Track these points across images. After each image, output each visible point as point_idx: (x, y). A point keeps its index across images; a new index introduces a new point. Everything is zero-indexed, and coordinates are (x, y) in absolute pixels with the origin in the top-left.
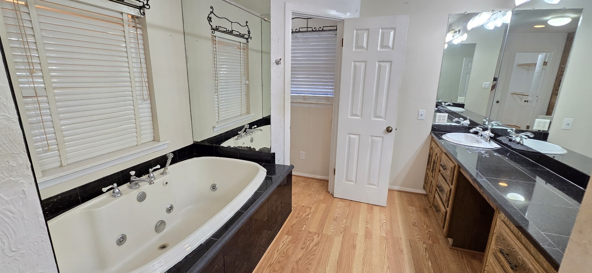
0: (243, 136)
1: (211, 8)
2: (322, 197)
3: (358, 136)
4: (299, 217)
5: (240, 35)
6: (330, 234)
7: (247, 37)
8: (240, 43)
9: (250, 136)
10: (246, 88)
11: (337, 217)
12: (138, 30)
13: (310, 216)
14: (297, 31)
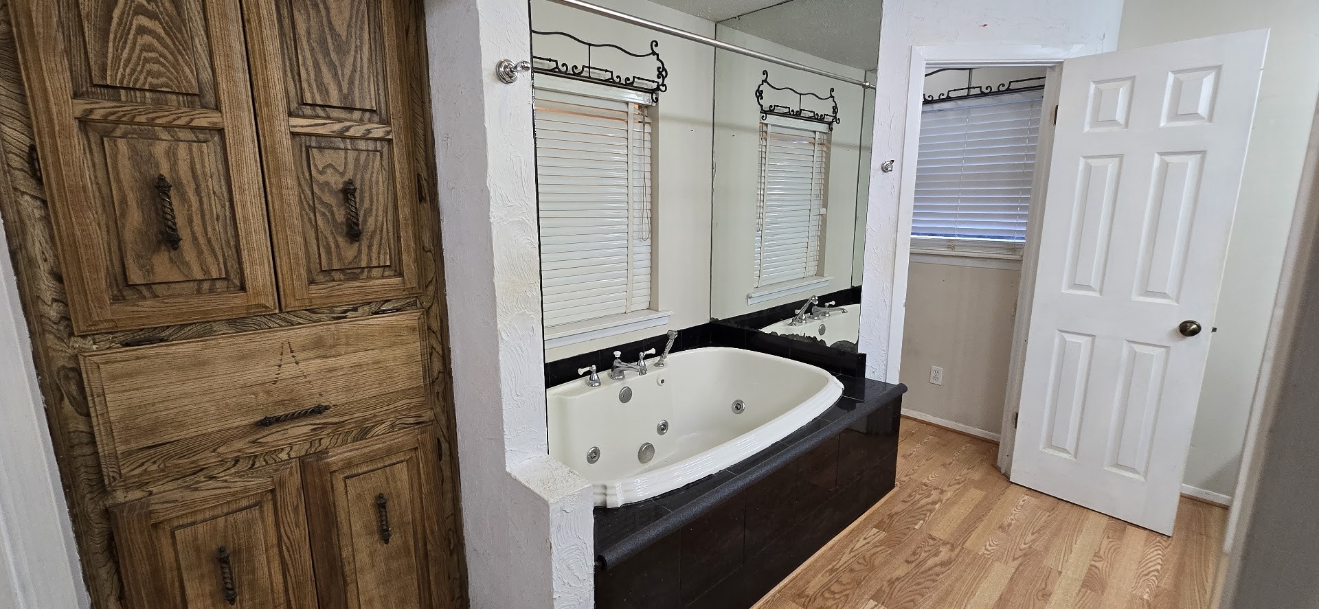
0: (805, 319)
1: (764, 74)
2: (976, 476)
3: (1090, 338)
4: (909, 504)
5: (816, 117)
6: (984, 554)
7: (830, 119)
8: (815, 132)
9: (819, 321)
10: (820, 223)
11: (1010, 525)
12: (647, 126)
13: (937, 506)
14: (941, 97)
